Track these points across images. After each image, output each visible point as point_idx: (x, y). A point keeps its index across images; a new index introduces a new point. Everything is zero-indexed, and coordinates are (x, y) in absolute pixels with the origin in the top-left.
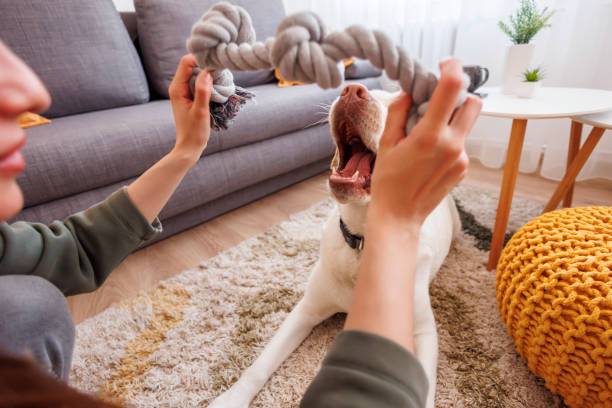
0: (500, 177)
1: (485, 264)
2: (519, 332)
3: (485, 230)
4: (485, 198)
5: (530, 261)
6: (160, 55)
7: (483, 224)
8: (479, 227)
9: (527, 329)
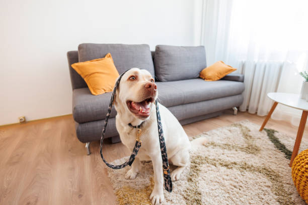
0: (297, 131)
1: (289, 164)
2: (301, 188)
3: (290, 152)
4: (291, 139)
5: (303, 160)
6: (161, 67)
7: (289, 149)
8: (287, 150)
9: (304, 186)
